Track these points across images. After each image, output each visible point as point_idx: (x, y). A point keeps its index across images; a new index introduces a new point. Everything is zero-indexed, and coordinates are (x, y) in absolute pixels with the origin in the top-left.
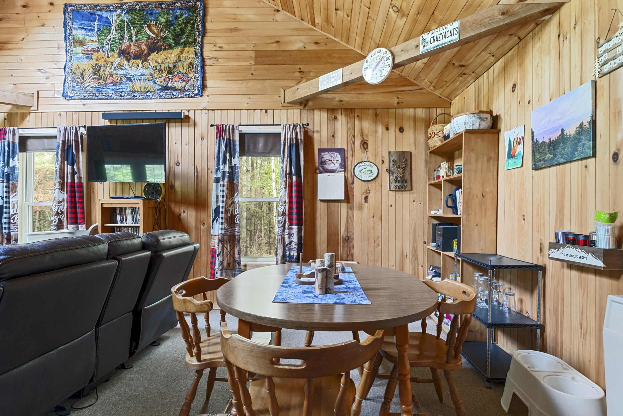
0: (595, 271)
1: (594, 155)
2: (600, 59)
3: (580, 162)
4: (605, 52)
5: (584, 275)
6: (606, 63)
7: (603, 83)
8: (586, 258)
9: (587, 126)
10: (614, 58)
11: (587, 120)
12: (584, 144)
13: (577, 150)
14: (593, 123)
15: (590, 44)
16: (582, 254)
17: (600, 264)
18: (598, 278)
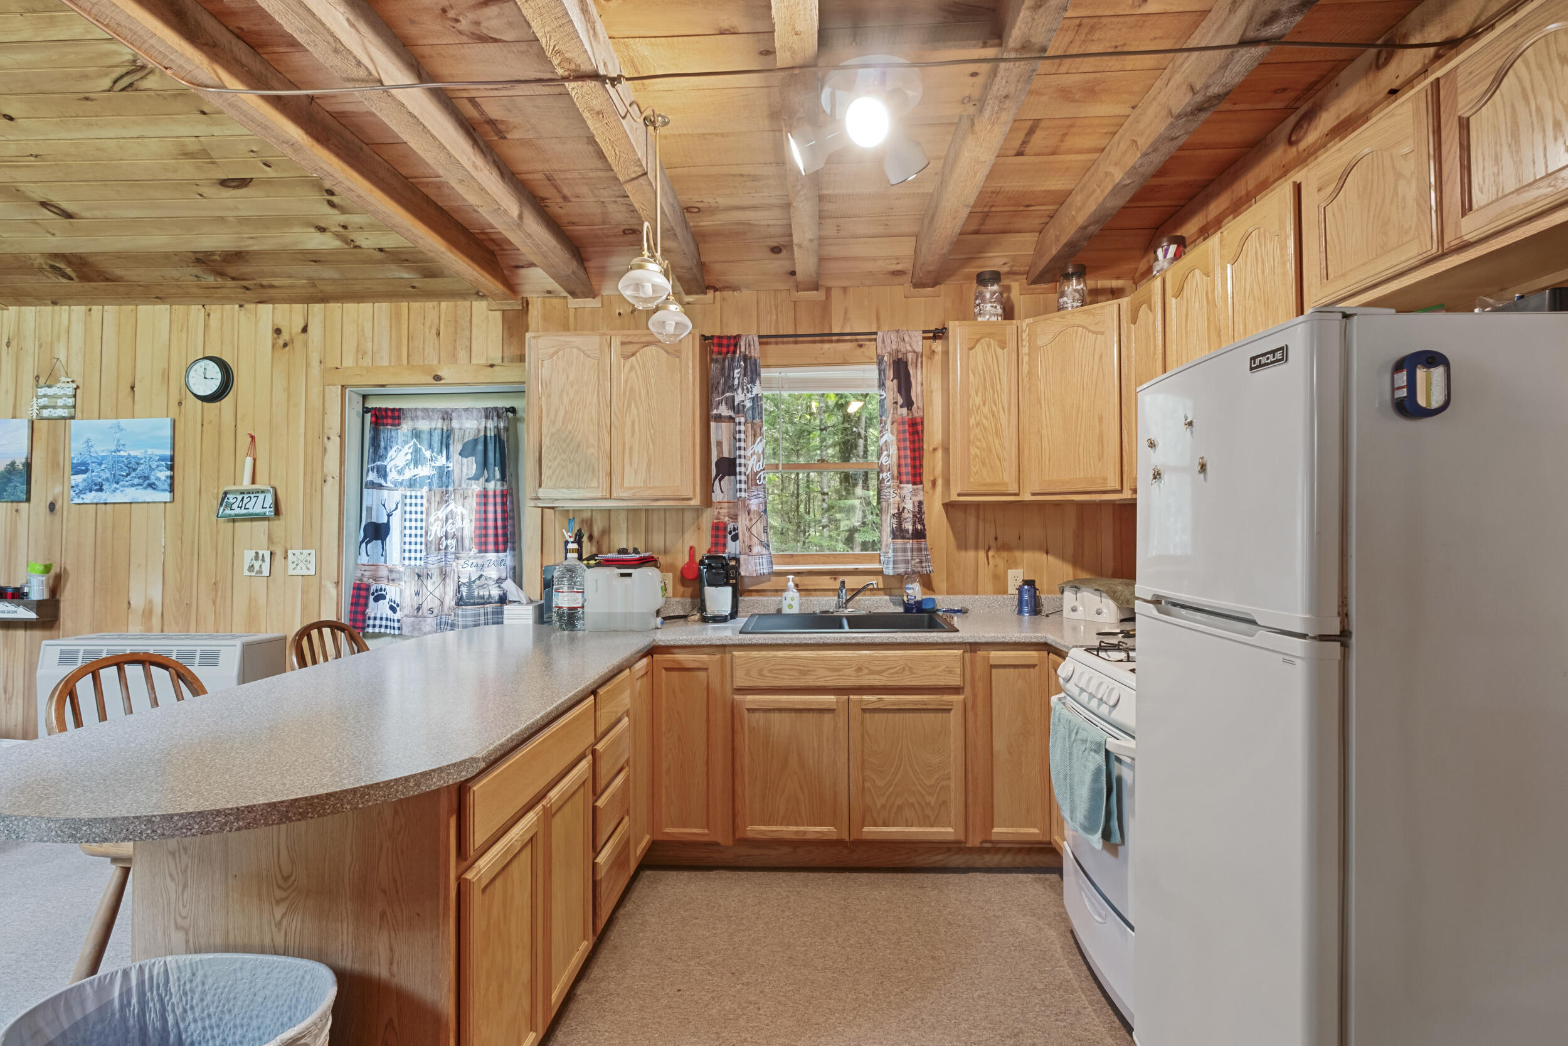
0: (26, 625)
1: (28, 500)
2: (39, 400)
3: (9, 504)
4: (45, 396)
5: (11, 632)
6: (45, 407)
7: (41, 426)
8: (16, 612)
9: (21, 467)
10: (54, 407)
11: (20, 461)
12: (15, 487)
13: (6, 491)
14: (28, 465)
15: (28, 379)
16: (11, 607)
17: (32, 615)
18: (28, 632)
